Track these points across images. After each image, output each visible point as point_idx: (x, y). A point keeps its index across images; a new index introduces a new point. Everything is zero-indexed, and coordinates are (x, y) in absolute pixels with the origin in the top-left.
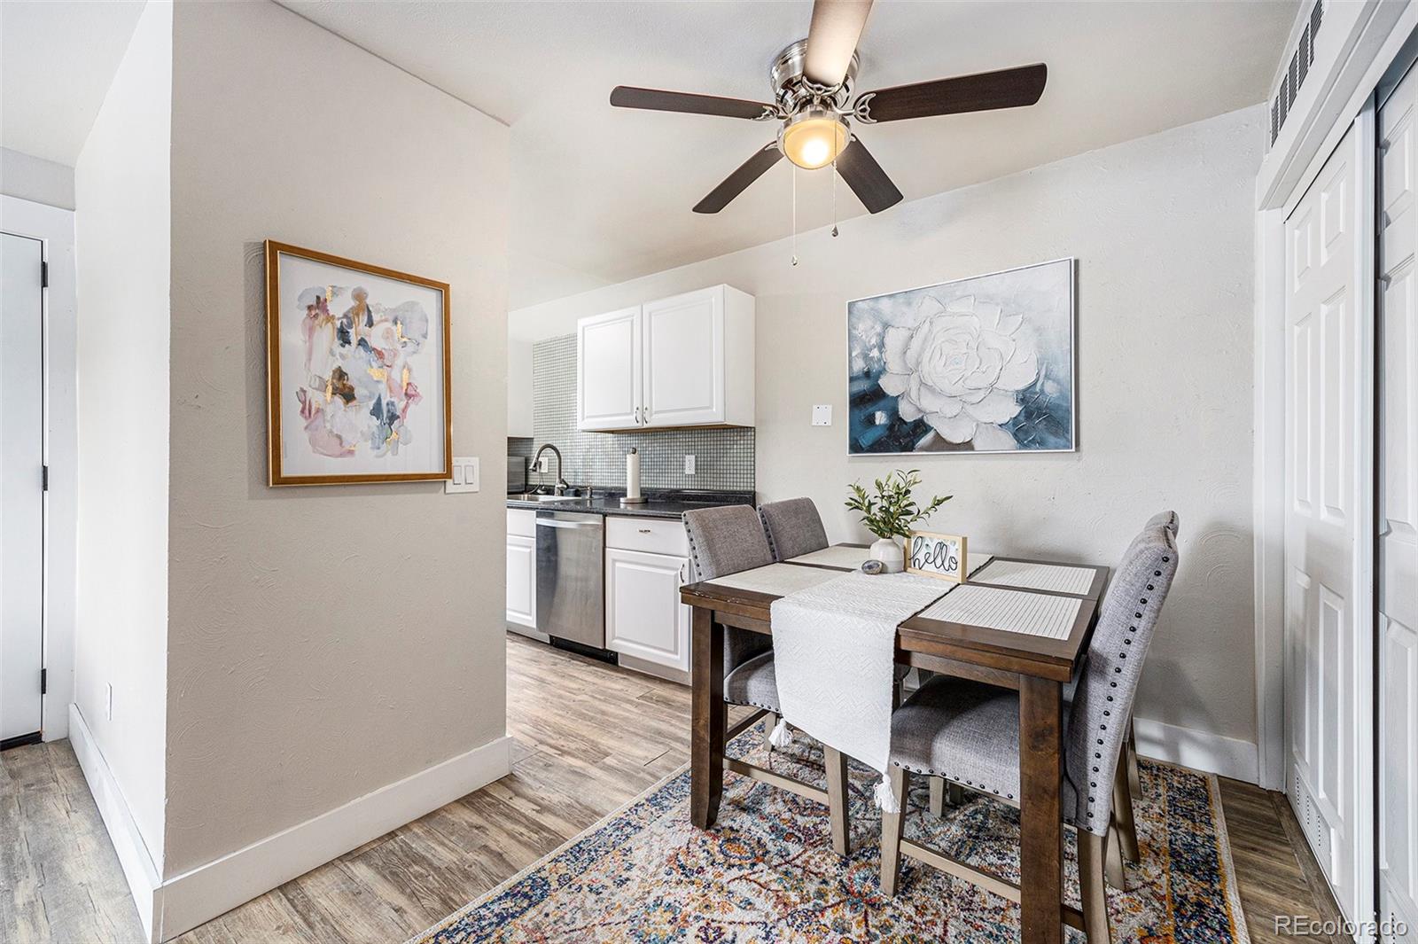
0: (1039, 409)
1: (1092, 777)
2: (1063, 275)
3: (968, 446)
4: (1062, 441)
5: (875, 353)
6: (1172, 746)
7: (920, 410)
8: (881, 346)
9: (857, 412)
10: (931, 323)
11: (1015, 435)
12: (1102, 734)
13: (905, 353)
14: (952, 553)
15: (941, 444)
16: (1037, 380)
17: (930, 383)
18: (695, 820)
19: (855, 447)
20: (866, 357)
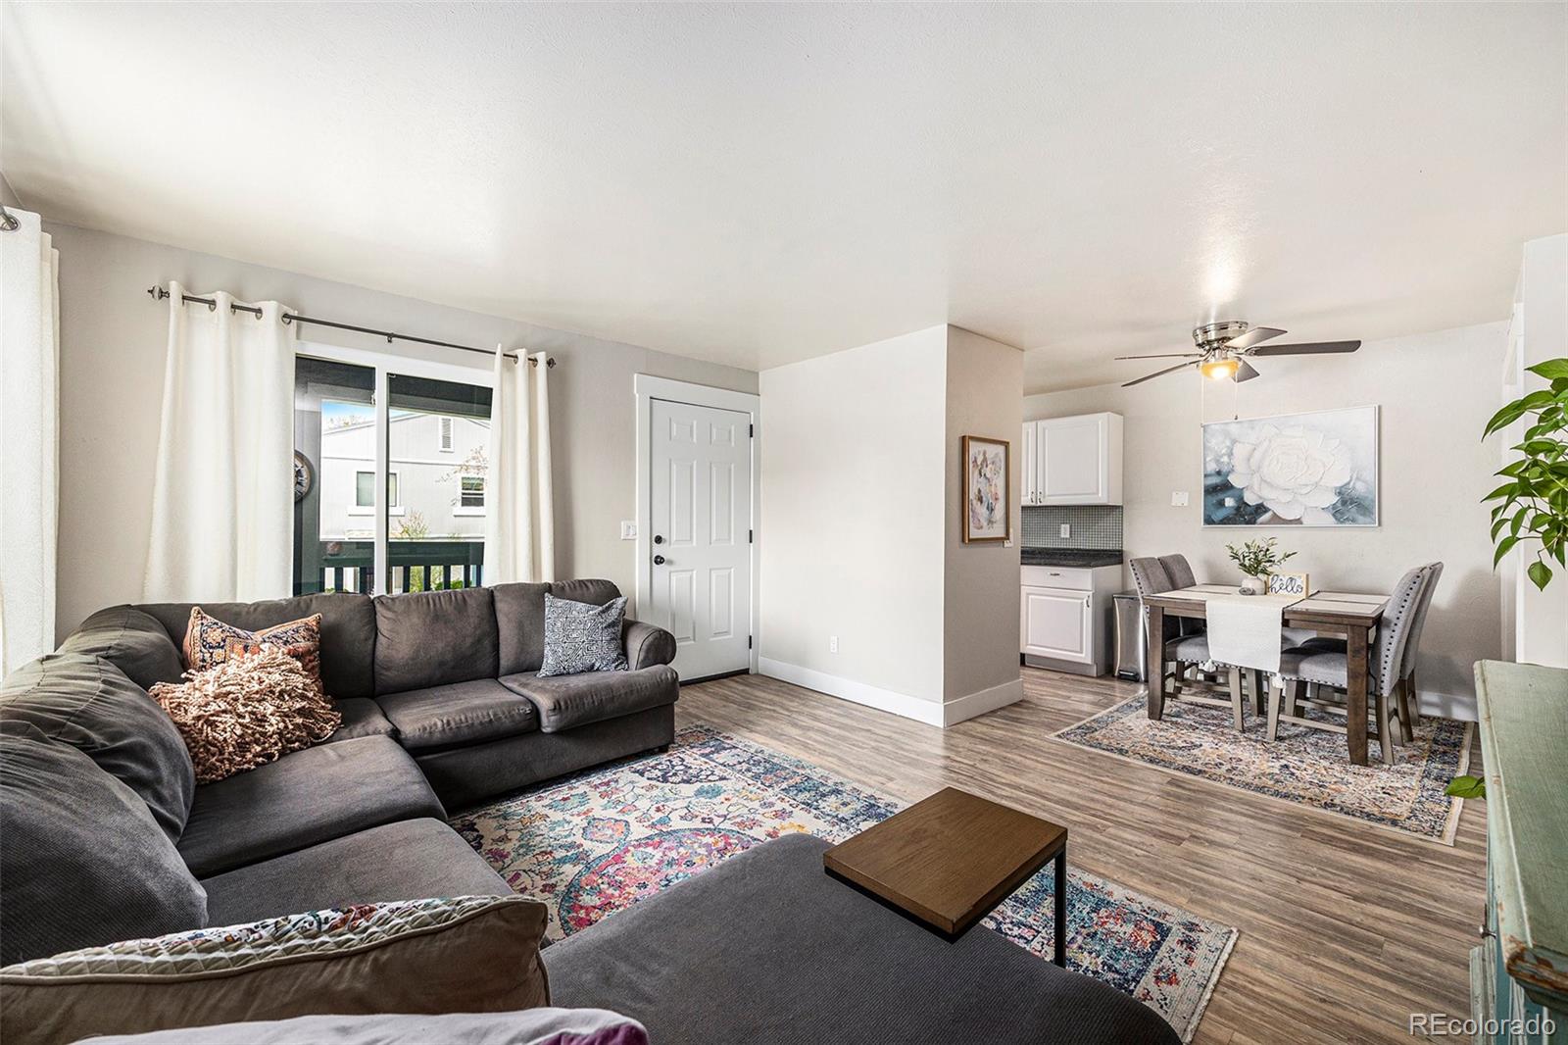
0: (1351, 499)
1: (1383, 672)
2: (1370, 415)
3: (1298, 521)
4: (1368, 520)
5: (1225, 459)
6: (1445, 706)
7: (1260, 498)
8: (1230, 455)
9: (1209, 497)
10: (1270, 441)
11: (1334, 515)
12: (1388, 653)
13: (1249, 460)
14: (1299, 582)
15: (1277, 519)
16: (1351, 480)
17: (1269, 480)
18: (1151, 716)
19: (1209, 521)
20: (1217, 461)
